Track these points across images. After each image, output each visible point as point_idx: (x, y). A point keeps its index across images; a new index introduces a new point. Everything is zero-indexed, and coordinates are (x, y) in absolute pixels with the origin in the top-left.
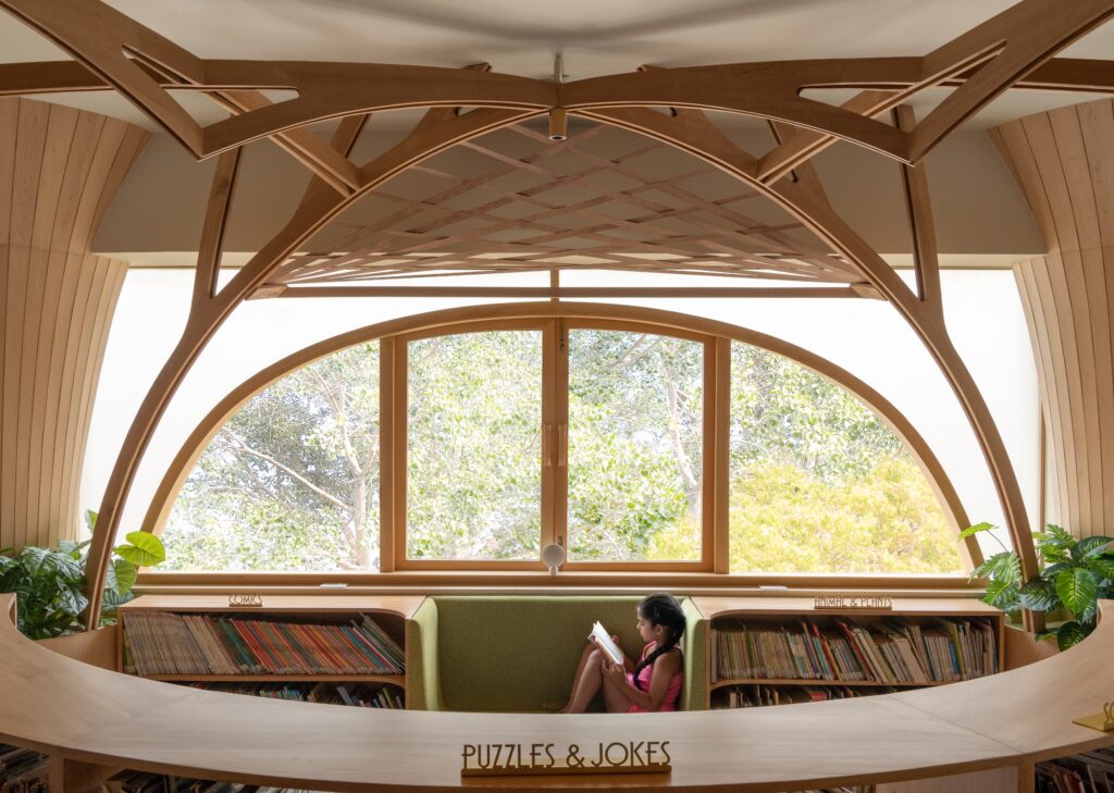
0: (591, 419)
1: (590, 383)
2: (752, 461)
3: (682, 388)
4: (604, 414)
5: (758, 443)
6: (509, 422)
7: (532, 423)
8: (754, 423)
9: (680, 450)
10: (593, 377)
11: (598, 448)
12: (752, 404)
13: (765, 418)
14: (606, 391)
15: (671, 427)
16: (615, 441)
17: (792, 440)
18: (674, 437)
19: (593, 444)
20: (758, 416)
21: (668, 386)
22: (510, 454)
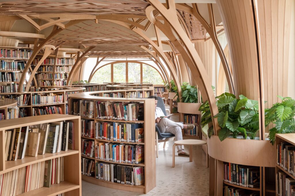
0: (119, 72)
1: (119, 66)
2: (146, 79)
3: (134, 67)
4: (121, 71)
5: (147, 76)
6: (105, 73)
7: (109, 73)
8: (146, 72)
9: (134, 77)
10: (119, 65)
11: (120, 77)
12: (146, 69)
13: (148, 72)
14: (121, 67)
15: (132, 73)
16: (123, 76)
17: (152, 75)
18: (133, 75)
19: (119, 76)
20: (147, 71)
21: (132, 66)
22: (105, 78)
